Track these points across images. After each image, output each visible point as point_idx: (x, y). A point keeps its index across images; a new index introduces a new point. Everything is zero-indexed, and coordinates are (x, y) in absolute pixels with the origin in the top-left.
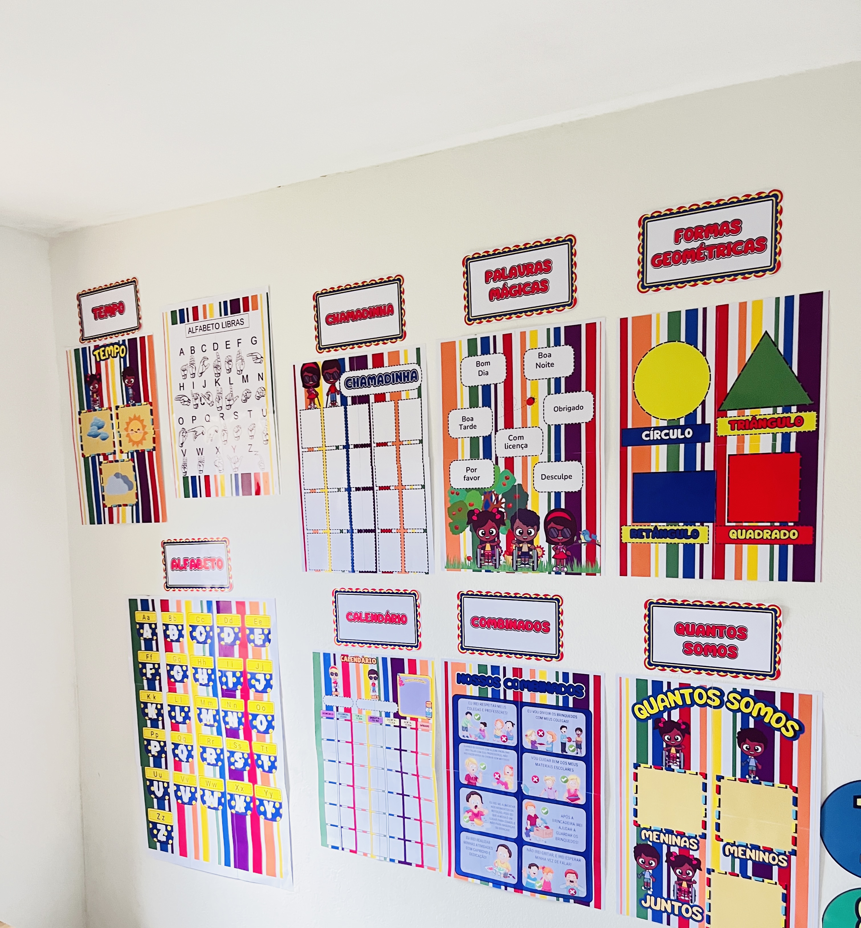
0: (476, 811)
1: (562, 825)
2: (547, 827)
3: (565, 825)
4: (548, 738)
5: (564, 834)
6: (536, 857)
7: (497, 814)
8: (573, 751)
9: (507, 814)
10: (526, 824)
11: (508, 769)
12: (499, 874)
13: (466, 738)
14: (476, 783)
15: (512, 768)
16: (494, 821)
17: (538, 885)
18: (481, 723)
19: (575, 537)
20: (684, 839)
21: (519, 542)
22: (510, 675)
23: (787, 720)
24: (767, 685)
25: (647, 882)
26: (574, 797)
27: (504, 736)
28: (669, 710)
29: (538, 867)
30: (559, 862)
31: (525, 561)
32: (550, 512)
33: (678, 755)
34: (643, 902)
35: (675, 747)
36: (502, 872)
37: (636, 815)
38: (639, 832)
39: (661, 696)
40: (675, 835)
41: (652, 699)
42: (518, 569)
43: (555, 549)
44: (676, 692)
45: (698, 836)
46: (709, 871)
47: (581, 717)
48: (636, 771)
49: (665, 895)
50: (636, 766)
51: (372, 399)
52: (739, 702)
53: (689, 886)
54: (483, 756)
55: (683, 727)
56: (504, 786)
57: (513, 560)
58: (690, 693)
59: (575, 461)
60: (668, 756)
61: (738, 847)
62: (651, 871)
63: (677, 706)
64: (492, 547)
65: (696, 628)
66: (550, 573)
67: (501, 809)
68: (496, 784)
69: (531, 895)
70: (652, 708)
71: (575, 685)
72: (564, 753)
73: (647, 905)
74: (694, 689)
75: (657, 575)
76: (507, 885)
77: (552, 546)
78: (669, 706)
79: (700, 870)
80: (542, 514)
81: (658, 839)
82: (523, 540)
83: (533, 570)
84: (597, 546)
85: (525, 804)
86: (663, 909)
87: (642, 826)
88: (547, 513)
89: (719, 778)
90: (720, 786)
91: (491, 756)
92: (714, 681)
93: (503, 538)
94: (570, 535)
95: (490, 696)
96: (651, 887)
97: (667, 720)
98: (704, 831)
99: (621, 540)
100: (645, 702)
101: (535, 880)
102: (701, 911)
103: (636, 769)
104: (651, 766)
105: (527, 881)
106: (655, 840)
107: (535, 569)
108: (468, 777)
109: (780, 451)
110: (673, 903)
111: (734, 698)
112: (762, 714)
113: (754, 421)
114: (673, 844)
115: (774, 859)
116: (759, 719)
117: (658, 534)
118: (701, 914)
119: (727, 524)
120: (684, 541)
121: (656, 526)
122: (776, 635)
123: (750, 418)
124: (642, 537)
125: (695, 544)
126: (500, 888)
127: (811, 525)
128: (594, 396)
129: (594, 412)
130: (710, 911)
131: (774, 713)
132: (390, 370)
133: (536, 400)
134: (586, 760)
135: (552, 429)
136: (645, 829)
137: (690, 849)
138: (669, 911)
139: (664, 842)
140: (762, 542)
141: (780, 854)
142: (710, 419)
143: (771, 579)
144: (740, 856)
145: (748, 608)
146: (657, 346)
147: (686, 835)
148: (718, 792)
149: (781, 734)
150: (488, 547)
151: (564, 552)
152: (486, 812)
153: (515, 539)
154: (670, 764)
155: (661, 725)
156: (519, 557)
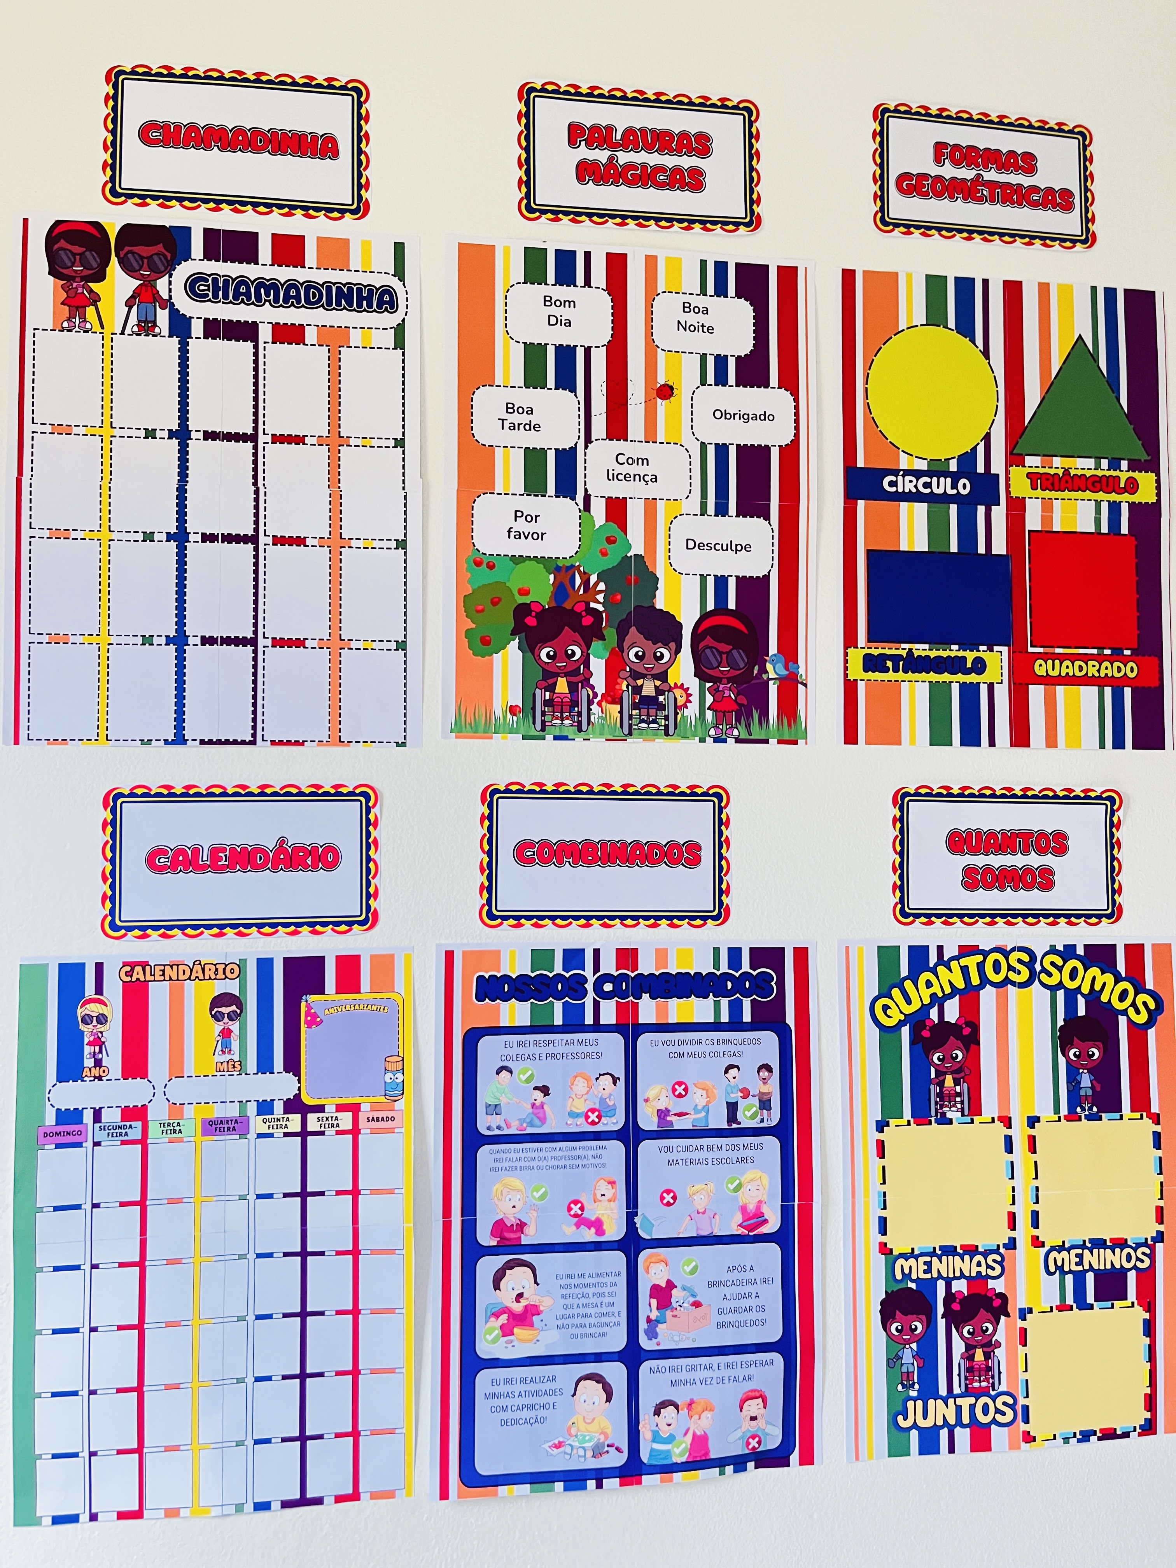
0: (518, 1308)
1: (729, 1291)
2: (697, 1304)
3: (734, 1290)
4: (697, 1097)
5: (736, 1310)
6: (673, 1384)
7: (576, 1302)
8: (753, 1117)
9: (602, 1295)
10: (647, 1308)
11: (603, 1187)
12: (581, 1452)
13: (497, 1132)
14: (520, 1238)
15: (612, 1183)
16: (566, 1322)
17: (677, 1451)
18: (536, 1088)
19: (756, 668)
20: (979, 1258)
21: (636, 675)
22: (609, 966)
23: (1136, 993)
24: (1103, 934)
25: (908, 1372)
26: (755, 1218)
27: (593, 1111)
28: (938, 1001)
29: (677, 1407)
30: (726, 1379)
31: (648, 716)
32: (705, 616)
33: (958, 1089)
34: (900, 1418)
36: (590, 1445)
37: (883, 1231)
38: (890, 1267)
39: (926, 976)
40: (959, 1254)
41: (908, 984)
42: (634, 732)
43: (714, 692)
44: (954, 964)
45: (1001, 1247)
46: (1024, 1314)
47: (769, 1040)
48: (881, 1136)
49: (943, 1391)
50: (881, 1126)
51: (265, 333)
52: (1060, 969)
53: (988, 1356)
54: (540, 1168)
55: (967, 1031)
56: (593, 1230)
57: (621, 712)
58: (978, 964)
59: (758, 517)
60: (940, 1095)
61: (1069, 1250)
62: (914, 1346)
63: (955, 990)
64: (573, 688)
65: (985, 837)
67: (586, 1285)
68: (572, 1228)
69: (662, 1480)
70: (909, 1002)
71: (754, 973)
72: (734, 1126)
73: (908, 1423)
74: (985, 954)
75: (913, 742)
76: (599, 1476)
77: (708, 685)
78: (940, 994)
79: (1007, 1315)
80: (688, 618)
81: (928, 1270)
82: (645, 672)
84: (800, 685)
85: (646, 1260)
86: (941, 1422)
87: (895, 1253)
88: (697, 616)
89: (1033, 1121)
90: (1034, 1137)
91: (561, 1163)
92: (1020, 935)
93: (598, 667)
94: (746, 664)
95: (558, 1020)
96: (916, 1380)
97: (936, 1022)
98: (1013, 1234)
99: (846, 675)
100: (896, 992)
101: (671, 1439)
102: (1011, 1402)
103: (882, 1131)
104: (909, 1121)
105: (653, 1449)
106: (922, 1276)
107: (671, 732)
108: (499, 1227)
109: (1106, 531)
110: (959, 1401)
111: (1053, 964)
112: (1097, 987)
113: (1067, 477)
114: (958, 1274)
115: (1129, 1258)
116: (1093, 997)
117: (914, 664)
118: (1012, 1407)
119: (1030, 650)
120: (961, 678)
121: (910, 650)
122: (1113, 844)
123: (1060, 472)
124: (886, 670)
125: (979, 683)
126: (584, 1488)
127: (1156, 656)
128: (796, 400)
129: (797, 428)
130: (1027, 1397)
131: (1116, 982)
132: (321, 277)
133: (675, 391)
134: (781, 1131)
135: (711, 451)
136: (902, 1256)
137: (988, 1277)
138: (952, 1421)
139: (940, 1276)
140: (1086, 681)
141: (1139, 1245)
142: (998, 466)
143: (1102, 746)
144: (1075, 1268)
145: (1069, 797)
146: (908, 328)
147: (981, 1249)
148: (1033, 1149)
149: (1129, 1020)
150: (562, 685)
151: (733, 697)
152: (545, 1304)
153: (628, 669)
154: (946, 1109)
155: (926, 1034)
156: (635, 706)
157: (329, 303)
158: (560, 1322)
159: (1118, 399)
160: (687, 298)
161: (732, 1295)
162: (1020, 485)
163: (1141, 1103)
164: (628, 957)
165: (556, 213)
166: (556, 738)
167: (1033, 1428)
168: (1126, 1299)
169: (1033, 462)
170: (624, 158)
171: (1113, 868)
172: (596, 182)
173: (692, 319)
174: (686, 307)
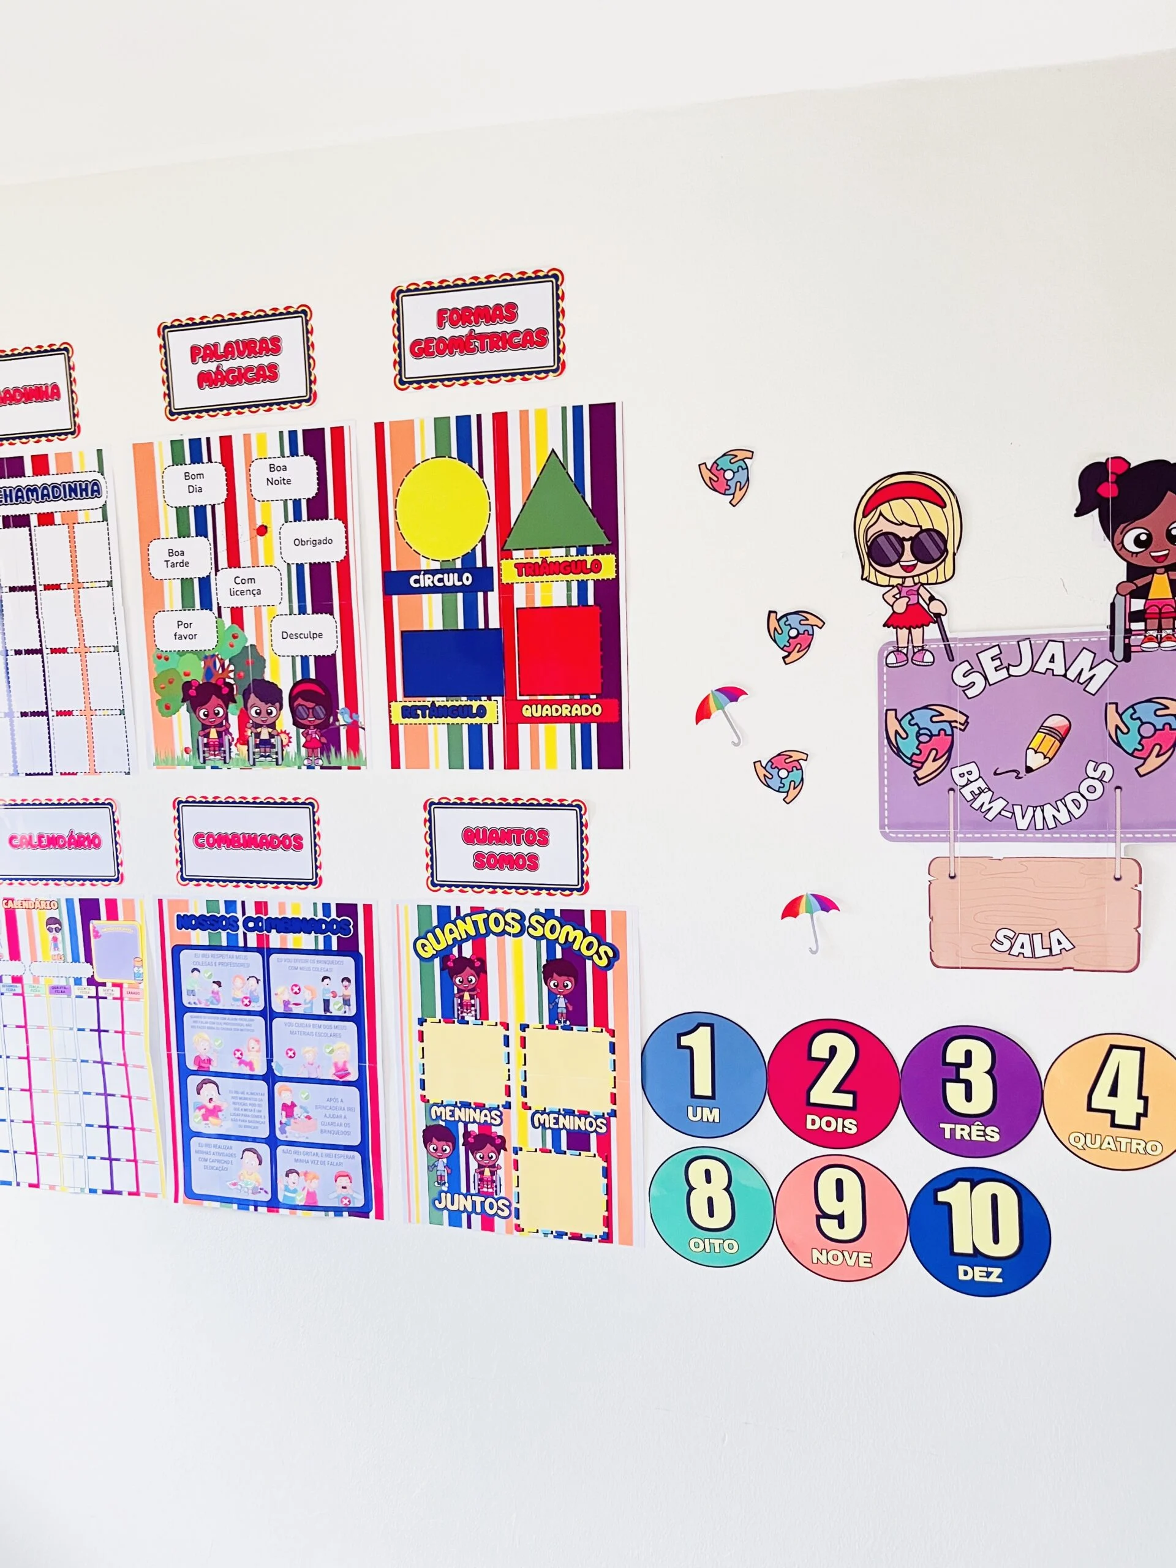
0: (210, 1106)
1: (328, 1112)
2: (308, 1118)
3: (331, 1112)
4: (305, 995)
5: (332, 1124)
6: (296, 1161)
7: (241, 1107)
8: (339, 1009)
9: (254, 1105)
10: (280, 1116)
11: (253, 1044)
12: (246, 1190)
13: (194, 1006)
14: (209, 1067)
15: (257, 1041)
16: (236, 1117)
17: (299, 1198)
18: (214, 982)
19: (332, 718)
20: (486, 1112)
21: (257, 726)
22: (251, 912)
23: (599, 945)
24: (574, 902)
25: (441, 1176)
26: (343, 1072)
27: (246, 998)
28: (458, 943)
29: (298, 1174)
30: (327, 1163)
31: (265, 752)
32: (296, 684)
33: (473, 1002)
34: (437, 1202)
35: (469, 991)
36: (250, 1187)
37: (423, 1088)
38: (428, 1110)
39: (449, 926)
40: (472, 1108)
41: (438, 931)
42: (257, 763)
43: (306, 735)
44: (468, 919)
45: (501, 1106)
46: (516, 1151)
47: (348, 962)
48: (422, 1028)
49: (464, 1190)
50: (421, 1022)
51: (34, 521)
52: (543, 926)
53: (493, 1173)
54: (218, 1029)
55: (477, 964)
56: (248, 1068)
57: (248, 750)
58: (484, 919)
59: (326, 613)
60: (461, 1005)
61: (549, 1114)
62: (445, 1160)
63: (469, 937)
64: (219, 734)
65: (488, 833)
66: (299, 768)
67: (246, 1099)
68: (237, 1065)
69: (291, 1213)
70: (439, 943)
71: (339, 919)
72: (328, 1014)
73: (442, 1206)
74: (489, 913)
75: (437, 767)
76: (256, 1205)
77: (302, 730)
78: (459, 939)
79: (505, 1150)
80: (286, 686)
81: (452, 1116)
82: (261, 723)
83: (277, 764)
84: (360, 729)
85: (279, 1089)
86: (462, 1209)
87: (431, 1102)
88: (292, 685)
89: (524, 1027)
90: (525, 1038)
91: (229, 1027)
92: (514, 901)
93: (233, 720)
94: (325, 715)
95: (224, 943)
96: (446, 1181)
97: (457, 957)
98: (509, 1099)
99: (390, 721)
100: (430, 936)
101: (295, 1191)
102: (508, 1204)
103: (422, 1025)
105: (285, 1196)
106: (449, 1118)
107: (280, 762)
108: (198, 1060)
109: (576, 604)
110: (474, 1198)
111: (537, 921)
112: (571, 939)
113: (544, 564)
114: (472, 1120)
115: (591, 1125)
116: (567, 947)
117: (437, 712)
118: (509, 1207)
119: (519, 698)
120: (469, 720)
121: (433, 702)
122: (582, 838)
123: (539, 561)
124: (417, 717)
125: (481, 724)
126: (248, 1209)
127: (615, 698)
128: (346, 527)
129: (347, 547)
130: (518, 1202)
131: (585, 937)
132: (58, 479)
133: (269, 529)
134: (357, 1019)
135: (294, 569)
136: (435, 1104)
137: (492, 1124)
138: (470, 1209)
139: (460, 1120)
140: (561, 719)
141: (597, 1118)
142: (492, 561)
143: (574, 767)
144: (552, 1126)
145: (549, 805)
146: (422, 462)
147: (487, 1106)
148: (523, 1046)
149: (594, 963)
150: (213, 734)
151: (318, 738)
152: (224, 1106)
153: (251, 722)
154: (464, 1014)
155: (450, 964)
156: (257, 746)
157: (65, 497)
158: (233, 1117)
159: (583, 498)
160: (272, 461)
161: (330, 1115)
162: (509, 573)
163: (602, 1020)
164: (261, 906)
165: (187, 413)
166: (213, 768)
167: (521, 1222)
168: (590, 1151)
169: (516, 554)
170: (226, 365)
171: (582, 855)
172: (210, 386)
173: (276, 475)
174: (272, 468)
